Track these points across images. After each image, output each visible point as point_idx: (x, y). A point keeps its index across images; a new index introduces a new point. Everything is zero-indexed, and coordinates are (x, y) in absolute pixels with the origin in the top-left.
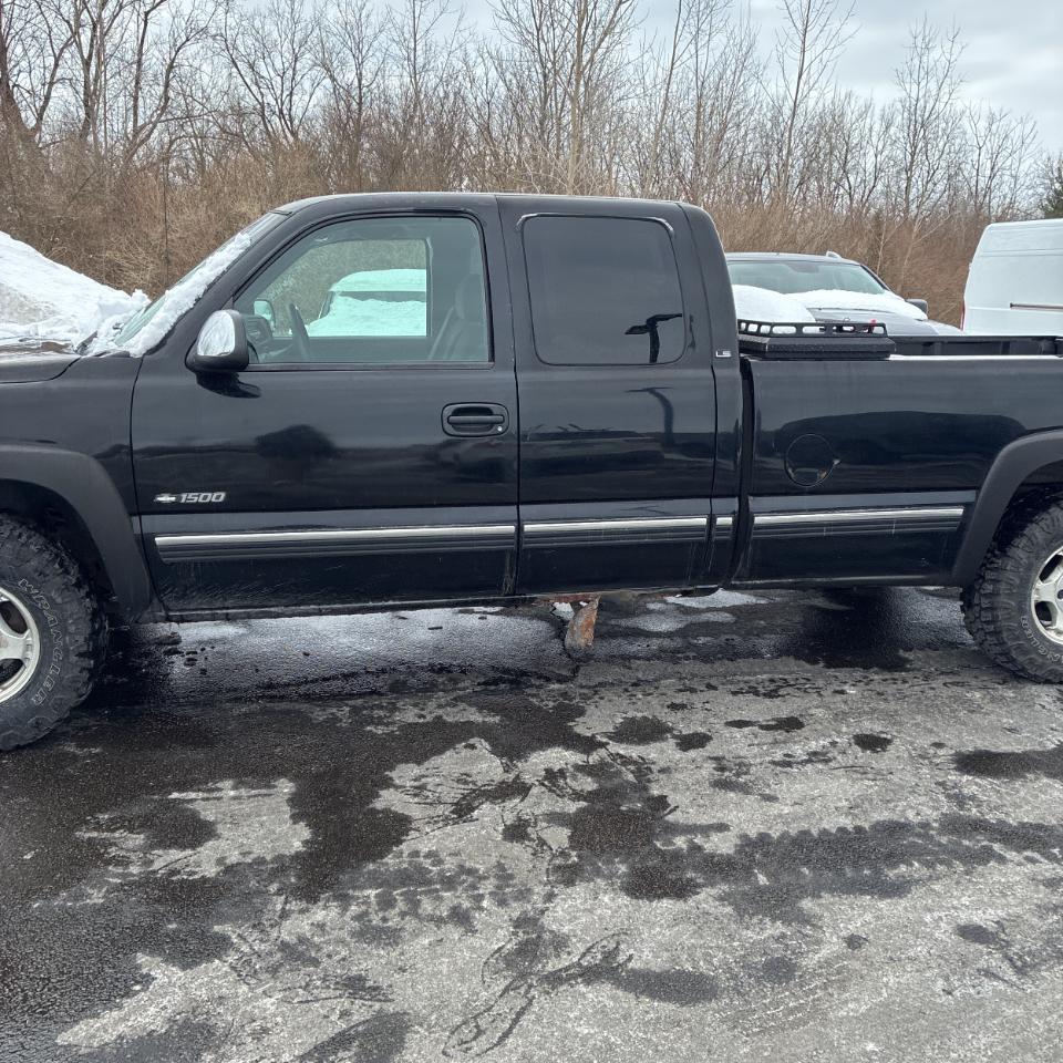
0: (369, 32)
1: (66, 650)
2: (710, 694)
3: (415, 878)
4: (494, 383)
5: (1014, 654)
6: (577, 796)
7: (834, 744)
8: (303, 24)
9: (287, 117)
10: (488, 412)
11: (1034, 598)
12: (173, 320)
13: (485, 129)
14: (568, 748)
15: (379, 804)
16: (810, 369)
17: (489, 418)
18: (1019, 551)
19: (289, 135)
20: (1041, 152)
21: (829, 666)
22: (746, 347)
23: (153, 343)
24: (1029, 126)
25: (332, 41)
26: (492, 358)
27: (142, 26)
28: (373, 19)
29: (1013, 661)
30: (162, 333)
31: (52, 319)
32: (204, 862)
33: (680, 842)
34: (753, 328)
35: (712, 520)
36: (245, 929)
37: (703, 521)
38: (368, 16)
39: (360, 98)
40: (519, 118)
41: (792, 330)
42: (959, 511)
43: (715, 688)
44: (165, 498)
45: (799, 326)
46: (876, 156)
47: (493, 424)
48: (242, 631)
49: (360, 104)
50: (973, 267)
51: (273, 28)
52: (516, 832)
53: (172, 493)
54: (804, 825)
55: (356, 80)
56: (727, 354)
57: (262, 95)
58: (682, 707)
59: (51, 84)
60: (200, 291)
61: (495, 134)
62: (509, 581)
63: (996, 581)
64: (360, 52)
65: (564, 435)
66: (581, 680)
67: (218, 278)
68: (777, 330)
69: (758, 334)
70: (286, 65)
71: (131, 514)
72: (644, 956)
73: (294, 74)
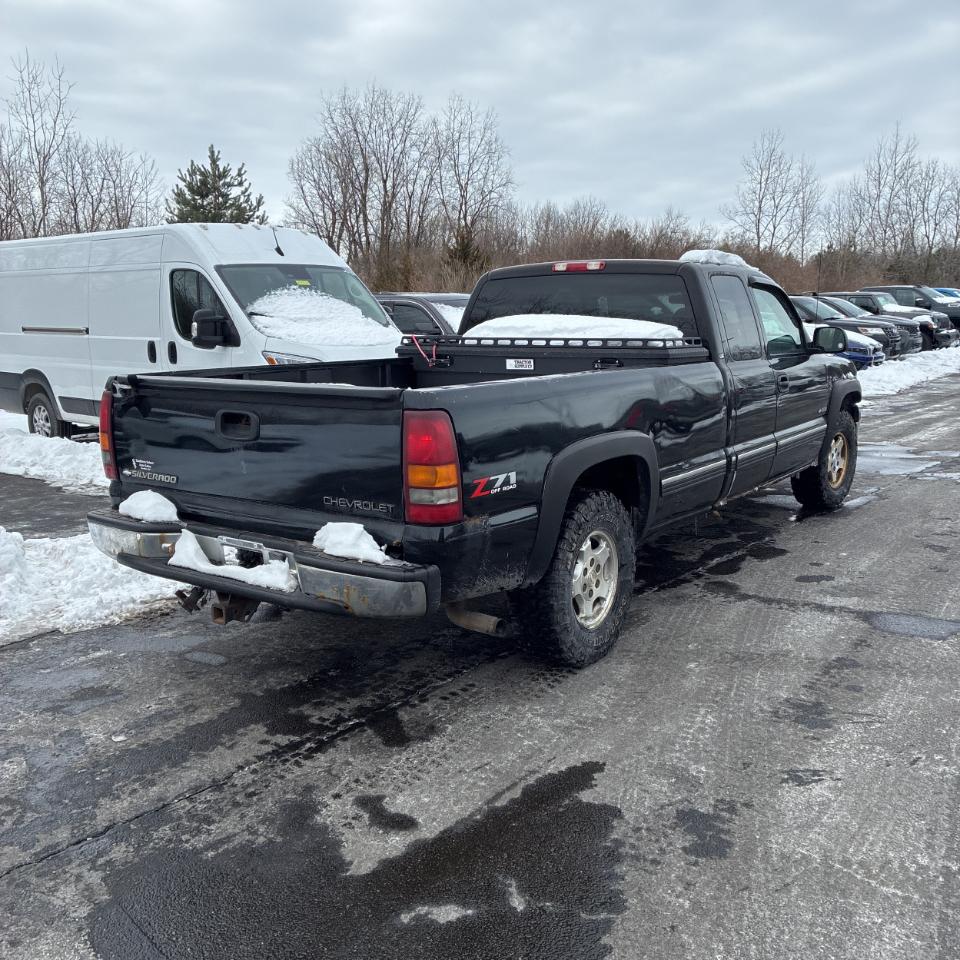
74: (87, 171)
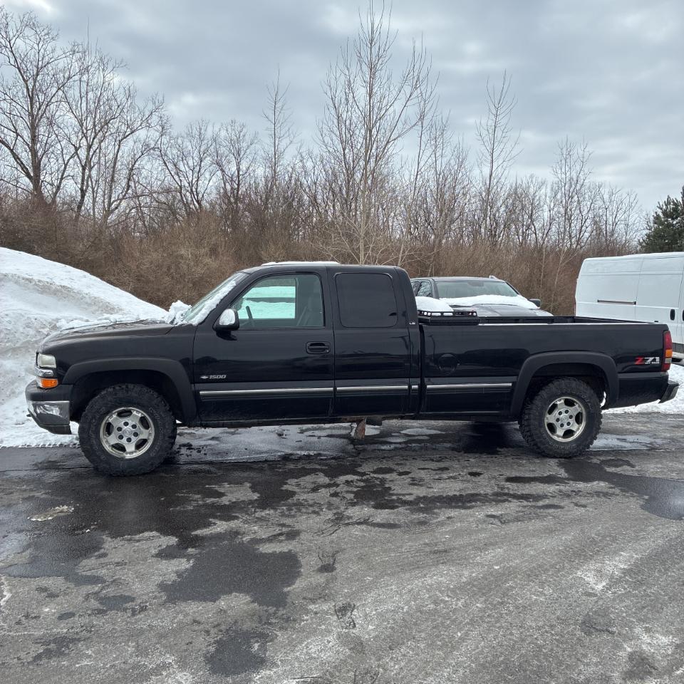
0: (244, 145)
1: (164, 435)
2: (414, 461)
3: (299, 505)
4: (325, 334)
5: (539, 445)
6: (357, 487)
7: (460, 474)
8: (206, 141)
9: (195, 193)
10: (323, 345)
11: (546, 422)
12: (208, 313)
13: (314, 199)
14: (354, 475)
15: (283, 488)
16: (446, 329)
17: (323, 347)
18: (538, 401)
19: (195, 203)
20: (641, 211)
21: (465, 453)
22: (420, 321)
23: (201, 321)
24: (633, 196)
25: (222, 150)
26: (325, 325)
27: (117, 147)
28: (247, 137)
29: (539, 448)
30: (204, 317)
31: (120, 312)
32: (225, 501)
33: (394, 497)
34: (425, 314)
35: (410, 387)
36: (244, 514)
37: (407, 387)
38: (244, 136)
39: (239, 181)
40: (333, 192)
41: (439, 314)
42: (510, 384)
43: (416, 459)
44: (204, 377)
45: (442, 313)
46: (550, 211)
47: (324, 349)
48: (217, 442)
49: (238, 185)
50: (579, 280)
51: (188, 143)
52: (335, 495)
53: (206, 375)
54: (441, 494)
55: (237, 173)
56: (414, 323)
57: (181, 181)
58: (401, 464)
59: (62, 178)
60: (218, 302)
61: (319, 201)
62: (331, 411)
63: (529, 414)
64: (239, 155)
65: (356, 355)
66: (361, 456)
67: (224, 297)
68: (433, 314)
69: (427, 316)
70: (195, 164)
71: (191, 383)
72: (378, 520)
73: (200, 169)
74: (581, 199)
